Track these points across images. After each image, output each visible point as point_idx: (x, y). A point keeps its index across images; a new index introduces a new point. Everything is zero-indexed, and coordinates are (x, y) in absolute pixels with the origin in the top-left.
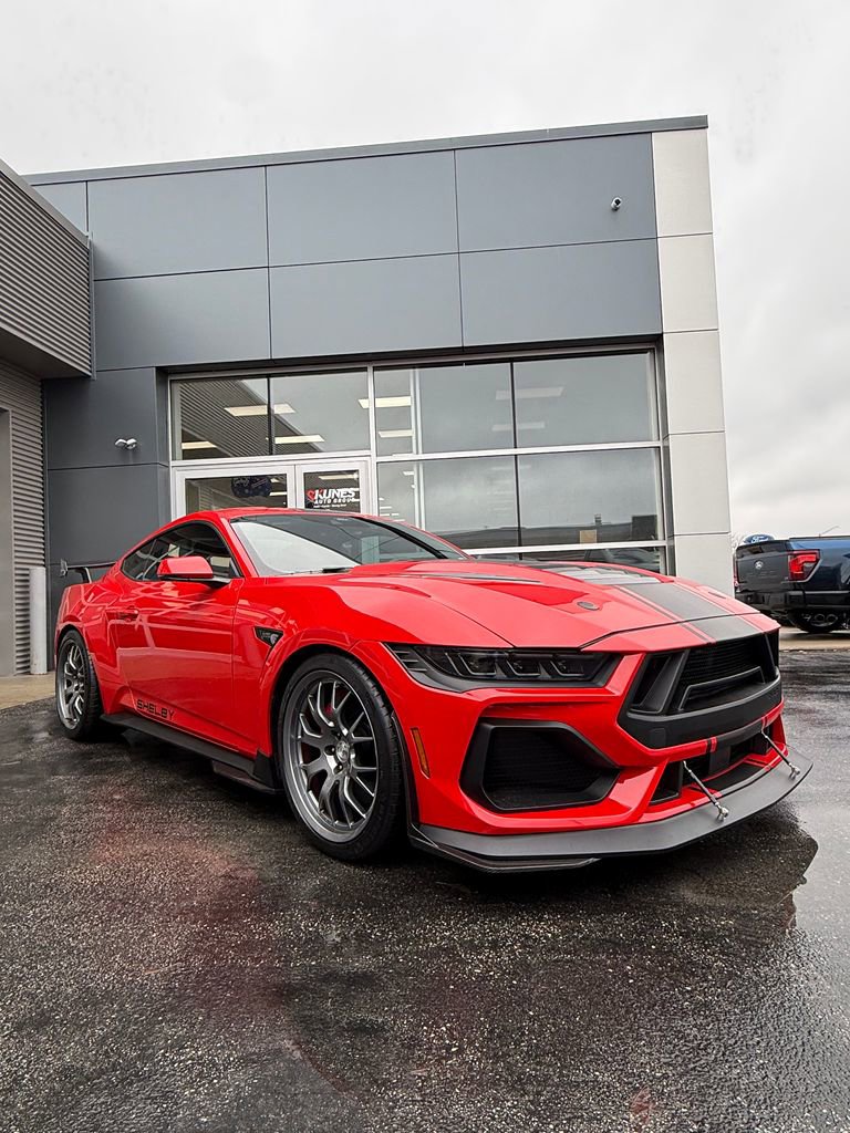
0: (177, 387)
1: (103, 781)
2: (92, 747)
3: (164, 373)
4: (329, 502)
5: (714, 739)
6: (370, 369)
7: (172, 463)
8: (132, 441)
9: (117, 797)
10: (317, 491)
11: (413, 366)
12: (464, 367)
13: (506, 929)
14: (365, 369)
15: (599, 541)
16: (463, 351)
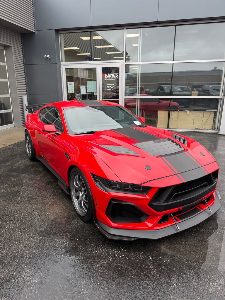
0: (62, 35)
1: (34, 178)
2: (34, 163)
3: (57, 31)
4: (109, 78)
5: (181, 207)
6: (125, 29)
7: (61, 63)
8: (48, 56)
9: (35, 185)
10: (106, 74)
11: (140, 28)
12: (159, 28)
13: (111, 253)
14: (123, 29)
15: (199, 95)
16: (158, 23)
